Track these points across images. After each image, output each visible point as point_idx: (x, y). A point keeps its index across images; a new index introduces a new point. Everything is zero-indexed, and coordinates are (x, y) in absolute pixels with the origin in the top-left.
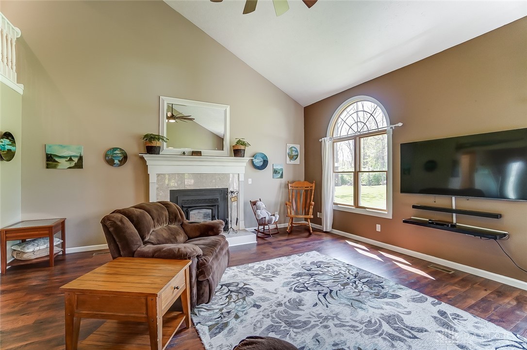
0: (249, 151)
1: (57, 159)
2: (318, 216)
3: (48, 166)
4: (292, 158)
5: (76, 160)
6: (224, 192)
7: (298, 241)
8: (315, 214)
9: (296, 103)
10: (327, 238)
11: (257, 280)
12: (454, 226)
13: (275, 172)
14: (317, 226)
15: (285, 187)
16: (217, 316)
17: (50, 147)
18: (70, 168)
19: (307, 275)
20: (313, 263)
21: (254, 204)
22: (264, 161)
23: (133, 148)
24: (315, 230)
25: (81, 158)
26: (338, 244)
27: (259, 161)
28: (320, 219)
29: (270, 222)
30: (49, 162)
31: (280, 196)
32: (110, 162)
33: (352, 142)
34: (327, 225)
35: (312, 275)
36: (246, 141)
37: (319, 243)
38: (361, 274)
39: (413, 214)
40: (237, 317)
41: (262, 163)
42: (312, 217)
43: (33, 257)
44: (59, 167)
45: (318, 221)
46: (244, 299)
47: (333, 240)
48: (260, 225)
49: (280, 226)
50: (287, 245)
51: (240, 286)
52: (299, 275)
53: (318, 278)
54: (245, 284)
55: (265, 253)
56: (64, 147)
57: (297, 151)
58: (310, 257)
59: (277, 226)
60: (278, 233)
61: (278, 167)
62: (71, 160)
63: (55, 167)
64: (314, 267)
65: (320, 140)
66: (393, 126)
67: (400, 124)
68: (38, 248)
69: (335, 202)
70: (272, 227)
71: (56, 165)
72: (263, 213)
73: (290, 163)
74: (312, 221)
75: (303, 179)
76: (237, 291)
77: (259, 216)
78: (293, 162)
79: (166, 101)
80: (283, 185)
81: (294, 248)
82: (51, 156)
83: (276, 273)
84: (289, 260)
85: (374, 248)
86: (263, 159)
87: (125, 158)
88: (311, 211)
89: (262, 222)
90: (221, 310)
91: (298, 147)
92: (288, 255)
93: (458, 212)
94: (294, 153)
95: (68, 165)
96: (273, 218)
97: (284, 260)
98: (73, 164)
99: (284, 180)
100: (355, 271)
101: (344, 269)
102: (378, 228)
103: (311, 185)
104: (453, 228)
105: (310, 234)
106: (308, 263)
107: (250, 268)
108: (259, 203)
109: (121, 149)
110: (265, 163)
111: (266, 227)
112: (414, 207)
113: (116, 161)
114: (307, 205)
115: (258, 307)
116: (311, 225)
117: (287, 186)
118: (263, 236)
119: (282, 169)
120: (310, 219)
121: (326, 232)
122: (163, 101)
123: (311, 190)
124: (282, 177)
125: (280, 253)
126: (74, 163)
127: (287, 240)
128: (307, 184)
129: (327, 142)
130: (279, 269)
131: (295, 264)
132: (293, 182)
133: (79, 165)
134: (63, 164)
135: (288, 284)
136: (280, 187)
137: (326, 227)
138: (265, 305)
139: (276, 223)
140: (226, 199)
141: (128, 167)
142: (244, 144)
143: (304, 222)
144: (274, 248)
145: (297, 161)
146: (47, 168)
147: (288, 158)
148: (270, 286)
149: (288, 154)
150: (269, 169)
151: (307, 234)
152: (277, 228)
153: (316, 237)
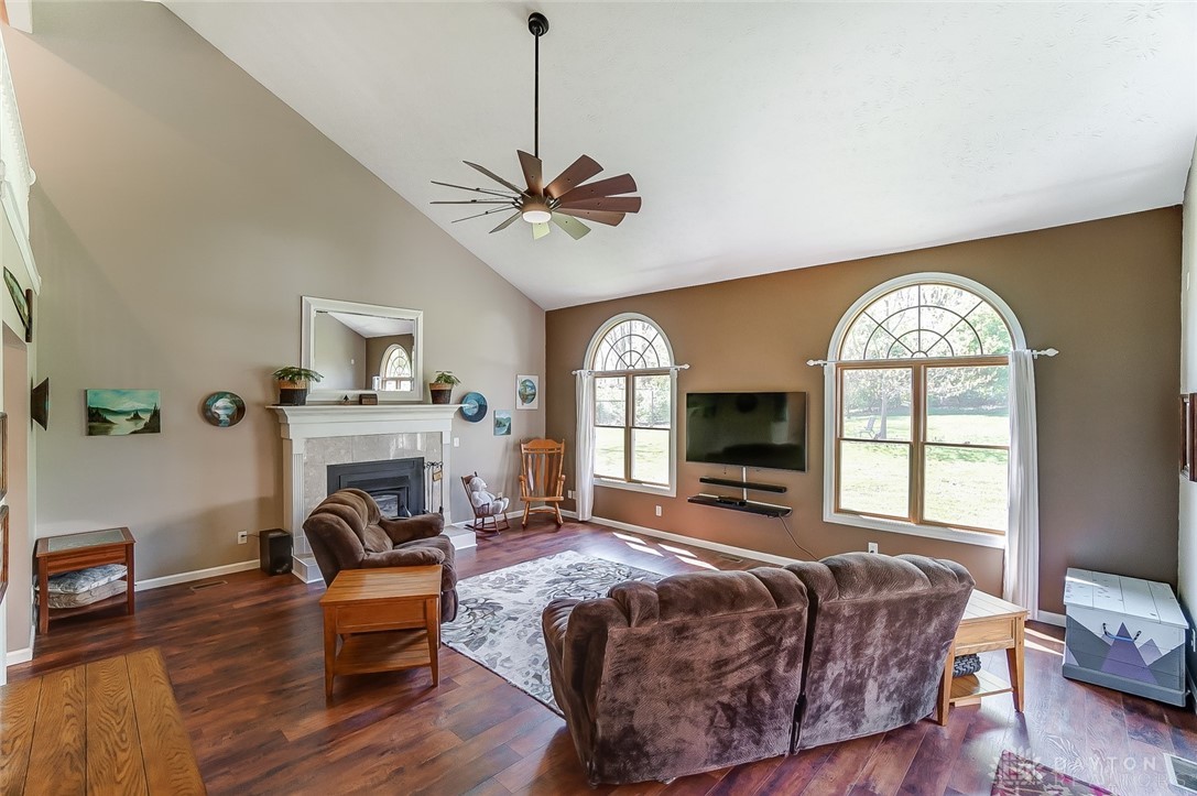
0: (456, 392)
1: (109, 418)
2: (570, 497)
3: (91, 432)
4: (526, 398)
5: (146, 417)
6: (418, 465)
7: (542, 538)
8: (565, 494)
9: (533, 305)
10: (585, 531)
11: (500, 593)
12: (743, 503)
13: (498, 424)
14: (569, 513)
15: (514, 449)
16: (468, 633)
17: (96, 394)
18: (135, 432)
19: (566, 581)
20: (570, 566)
21: (467, 480)
22: (480, 406)
23: (256, 393)
24: (566, 519)
25: (156, 414)
26: (604, 538)
27: (474, 406)
28: (574, 501)
29: (496, 511)
30: (94, 424)
31: (506, 466)
32: (213, 420)
33: (622, 380)
34: (585, 509)
35: (572, 581)
36: (454, 375)
37: (575, 539)
38: (634, 573)
39: (701, 490)
40: (493, 631)
41: (476, 410)
42: (562, 498)
43: (91, 601)
44: (112, 433)
45: (570, 504)
46: (493, 614)
47: (594, 533)
48: (477, 517)
49: (510, 516)
50: (525, 546)
51: (482, 601)
52: (555, 582)
53: (580, 583)
54: (486, 600)
55: (497, 559)
56: (124, 394)
57: (533, 387)
58: (566, 559)
59: (506, 516)
60: (508, 528)
61: (502, 416)
62: (136, 417)
63: (105, 432)
64: (573, 571)
65: (574, 373)
66: (679, 367)
67: (687, 366)
68: (95, 584)
69: (597, 473)
70: (500, 517)
71: (109, 428)
72: (484, 497)
73: (523, 407)
74: (563, 505)
75: (542, 435)
76: (478, 608)
77: (477, 502)
78: (527, 406)
79: (314, 304)
80: (511, 447)
81: (539, 548)
82: (97, 412)
83: (524, 582)
84: (537, 566)
85: (653, 541)
86: (478, 403)
87: (240, 411)
88: (559, 489)
89: (481, 512)
90: (470, 627)
91: (535, 379)
92: (533, 558)
93: (749, 486)
94: (529, 391)
95: (132, 427)
96: (502, 503)
97: (529, 566)
98: (141, 425)
99: (512, 438)
100: (627, 570)
101: (613, 569)
102: (659, 510)
103: (558, 446)
104: (742, 505)
105: (559, 526)
106: (565, 566)
107: (484, 581)
108: (476, 480)
109: (232, 395)
110: (482, 410)
111: (488, 520)
112: (702, 480)
113: (223, 418)
114: (553, 479)
115: (515, 619)
116: (561, 513)
117: (518, 446)
118: (484, 534)
119: (509, 419)
120: (559, 502)
121: (583, 522)
122: (309, 305)
123: (559, 454)
124: (509, 432)
125: (519, 557)
126: (144, 422)
127: (523, 538)
128: (551, 444)
129: (584, 376)
130: (525, 578)
131: (547, 570)
132: (527, 441)
133: (153, 426)
134: (122, 425)
135: (544, 593)
136: (508, 449)
137: (584, 514)
138: (522, 617)
139: (504, 512)
140: (420, 476)
141: (246, 427)
142: (449, 380)
143: (544, 507)
144: (509, 551)
145: (534, 405)
146: (90, 434)
147: (519, 400)
148: (522, 597)
149: (519, 392)
150: (488, 420)
151: (553, 527)
152: (505, 521)
153: (567, 530)
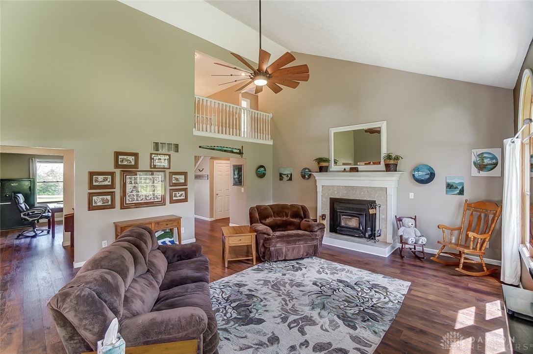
1: (283, 176)
4: (483, 168)
13: (450, 186)
17: (281, 169)
18: (287, 180)
20: (374, 285)
22: (431, 173)
25: (291, 175)
27: (424, 173)
32: (303, 177)
35: (347, 286)
40: (270, 272)
41: (427, 176)
46: (288, 270)
52: (342, 282)
56: (285, 169)
57: (493, 158)
59: (423, 249)
61: (455, 181)
62: (288, 176)
71: (283, 179)
73: (479, 175)
76: (294, 267)
78: (483, 174)
79: (333, 131)
82: (281, 174)
86: (430, 171)
91: (496, 151)
94: (488, 161)
106: (372, 283)
109: (308, 169)
110: (431, 176)
113: (307, 176)
115: (284, 275)
119: (463, 183)
133: (290, 179)
136: (460, 206)
138: (287, 276)
141: (312, 180)
145: (496, 173)
147: (474, 169)
149: (475, 163)
150: (439, 183)
